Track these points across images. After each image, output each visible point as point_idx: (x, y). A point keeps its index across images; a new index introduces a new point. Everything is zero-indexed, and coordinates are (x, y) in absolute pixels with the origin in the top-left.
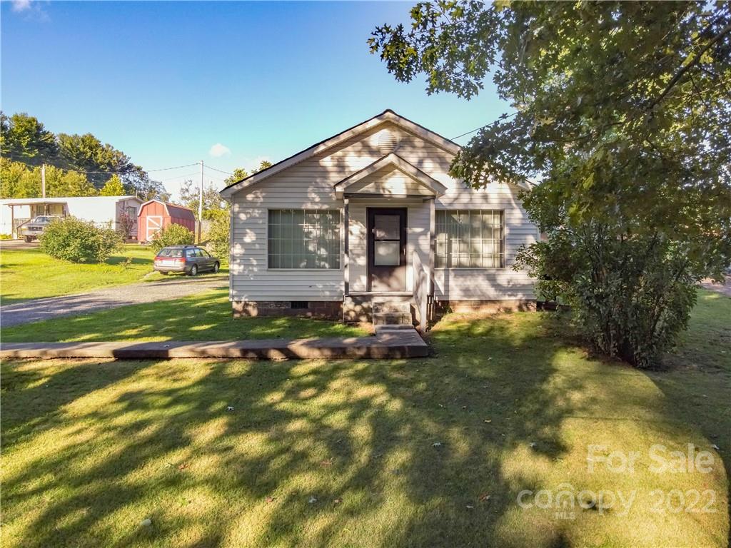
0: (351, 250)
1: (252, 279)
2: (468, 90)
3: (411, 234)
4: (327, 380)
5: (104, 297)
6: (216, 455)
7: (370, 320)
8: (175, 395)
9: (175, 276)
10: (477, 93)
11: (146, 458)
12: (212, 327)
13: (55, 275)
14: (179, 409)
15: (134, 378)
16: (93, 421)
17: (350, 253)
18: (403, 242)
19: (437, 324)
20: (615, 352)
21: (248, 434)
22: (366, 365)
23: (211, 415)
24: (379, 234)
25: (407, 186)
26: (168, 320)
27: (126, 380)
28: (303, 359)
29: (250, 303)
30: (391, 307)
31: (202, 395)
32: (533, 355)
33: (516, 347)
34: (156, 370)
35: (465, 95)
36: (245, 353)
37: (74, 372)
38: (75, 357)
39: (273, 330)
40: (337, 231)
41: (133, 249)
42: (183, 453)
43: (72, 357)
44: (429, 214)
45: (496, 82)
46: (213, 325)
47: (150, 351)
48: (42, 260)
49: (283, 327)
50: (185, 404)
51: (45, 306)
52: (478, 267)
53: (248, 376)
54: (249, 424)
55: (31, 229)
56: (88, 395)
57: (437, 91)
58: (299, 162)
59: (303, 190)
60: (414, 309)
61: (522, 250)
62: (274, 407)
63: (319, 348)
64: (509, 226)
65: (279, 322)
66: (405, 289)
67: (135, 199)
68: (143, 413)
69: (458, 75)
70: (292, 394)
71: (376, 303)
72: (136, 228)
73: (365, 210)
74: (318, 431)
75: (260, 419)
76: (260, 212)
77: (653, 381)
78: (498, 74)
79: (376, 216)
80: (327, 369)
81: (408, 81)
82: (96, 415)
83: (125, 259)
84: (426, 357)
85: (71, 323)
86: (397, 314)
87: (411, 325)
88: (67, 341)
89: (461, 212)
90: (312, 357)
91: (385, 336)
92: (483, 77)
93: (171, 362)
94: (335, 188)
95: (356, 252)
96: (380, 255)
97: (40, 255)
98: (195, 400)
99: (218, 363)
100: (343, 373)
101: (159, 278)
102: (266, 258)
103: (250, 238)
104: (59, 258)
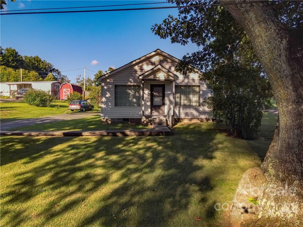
0: (145, 100)
1: (109, 110)
3: (166, 94)
4: (137, 142)
5: (52, 118)
7: (151, 124)
8: (86, 146)
9: (77, 112)
11: (80, 161)
12: (95, 127)
13: (31, 111)
18: (164, 97)
19: (175, 126)
20: (236, 134)
21: (112, 156)
22: (150, 137)
24: (155, 94)
25: (165, 76)
26: (79, 125)
28: (129, 136)
29: (108, 119)
30: (159, 120)
31: (95, 145)
32: (208, 135)
34: (78, 139)
36: (108, 134)
37: (51, 139)
39: (118, 127)
40: (140, 93)
41: (59, 102)
43: (49, 135)
44: (173, 86)
47: (76, 133)
48: (25, 106)
49: (121, 126)
50: (90, 148)
51: (32, 121)
52: (191, 106)
53: (110, 140)
54: (111, 153)
55: (18, 94)
56: (57, 146)
59: (128, 78)
60: (167, 120)
61: (206, 99)
62: (120, 149)
63: (134, 132)
64: (202, 91)
66: (164, 113)
67: (58, 82)
68: (77, 150)
70: (125, 145)
71: (153, 118)
72: (59, 94)
73: (150, 85)
74: (135, 154)
75: (115, 152)
76: (112, 86)
79: (153, 87)
80: (137, 138)
81: (165, 39)
82: (61, 151)
83: (57, 106)
84: (170, 135)
86: (162, 122)
87: (166, 125)
88: (45, 131)
89: (185, 86)
91: (156, 129)
93: (83, 136)
94: (139, 77)
96: (155, 101)
99: (99, 137)
100: (142, 139)
101: (70, 112)
102: (114, 102)
103: (108, 95)
104: (32, 105)
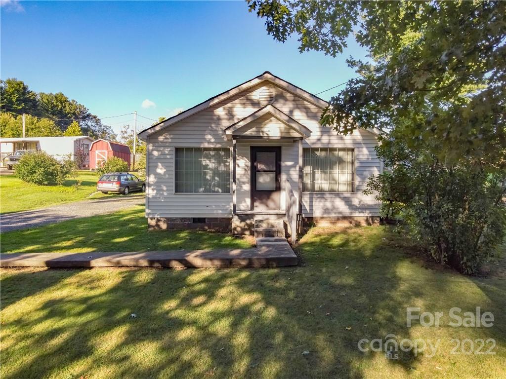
0: (238, 179)
1: (163, 201)
2: (334, 49)
3: (284, 167)
4: (216, 288)
5: (55, 213)
6: (114, 365)
7: (252, 234)
8: (90, 302)
9: (112, 195)
10: (341, 51)
11: (51, 368)
12: (130, 239)
13: (23, 194)
14: (90, 316)
15: (59, 285)
16: (16, 328)
17: (237, 181)
18: (278, 172)
19: (305, 236)
20: (445, 261)
21: (145, 343)
22: (248, 273)
23: (116, 323)
24: (261, 166)
25: (280, 130)
26: (98, 232)
27: (52, 288)
28: (198, 268)
29: (161, 219)
30: (268, 224)
31: (112, 302)
32: (380, 264)
33: (367, 256)
34: (78, 279)
35: (331, 53)
36: (152, 263)
37: (11, 280)
38: (16, 267)
39: (177, 242)
40: (227, 164)
41: (85, 174)
42: (85, 363)
43: (13, 267)
44: (298, 151)
45: (358, 41)
46: (132, 237)
47: (76, 261)
48: (16, 183)
49: (185, 239)
50: (96, 312)
51: (8, 220)
52: (335, 191)
53: (153, 283)
54: (147, 332)
55: (12, 160)
56: (18, 302)
57: (308, 50)
58: (199, 112)
59: (201, 133)
60: (287, 225)
61: (372, 179)
62: (170, 315)
63: (211, 260)
64: (359, 160)
65: (182, 235)
66: (279, 208)
67: (88, 139)
68: (60, 321)
69: (326, 35)
70: (185, 302)
71: (256, 221)
72: (88, 159)
73: (249, 147)
74: (204, 339)
75: (157, 326)
76: (169, 149)
77: (480, 287)
78: (360, 34)
79: (257, 153)
80: (216, 277)
81: (284, 41)
82: (19, 323)
83: (76, 182)
84: (296, 266)
85: (22, 235)
86: (274, 229)
87: (284, 238)
88: (13, 252)
89: (322, 150)
90: (205, 266)
91: (264, 248)
92: (347, 36)
93: (92, 270)
94: (225, 132)
95: (242, 180)
96: (260, 183)
97: (16, 180)
98: (105, 308)
99: (130, 271)
100: (229, 281)
101: (101, 196)
102: (174, 184)
103: (161, 170)
104: (29, 182)
